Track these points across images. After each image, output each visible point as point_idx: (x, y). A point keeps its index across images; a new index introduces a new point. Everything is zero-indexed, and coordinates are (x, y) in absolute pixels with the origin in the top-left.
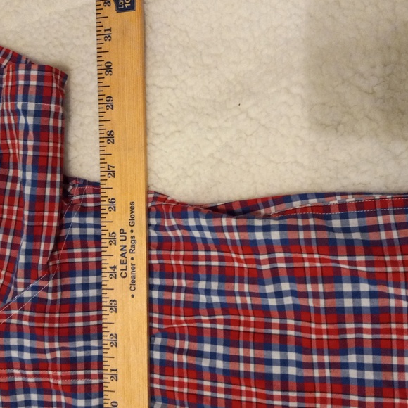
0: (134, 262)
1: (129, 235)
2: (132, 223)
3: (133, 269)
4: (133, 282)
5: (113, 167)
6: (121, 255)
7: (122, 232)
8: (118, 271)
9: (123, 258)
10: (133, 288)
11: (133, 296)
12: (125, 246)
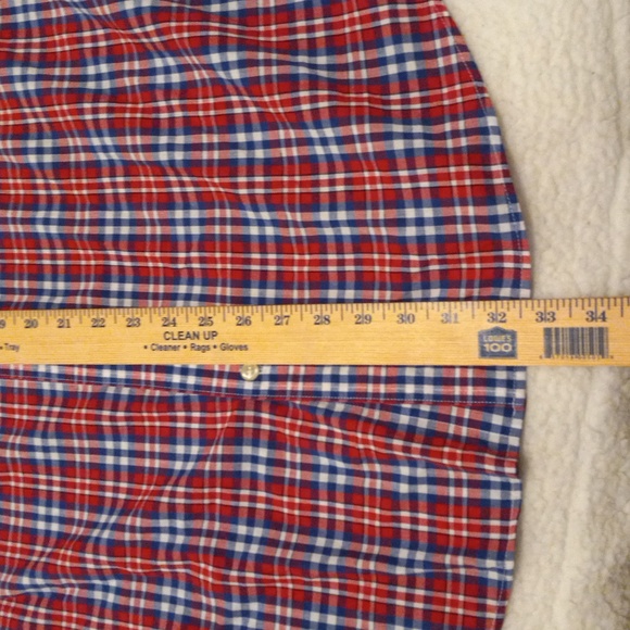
0: (181, 349)
1: (211, 343)
2: (225, 347)
3: (175, 348)
4: (160, 348)
5: (287, 323)
6: (188, 333)
7: (214, 334)
8: (170, 329)
9: (185, 334)
10: (154, 347)
11: (146, 347)
12: (198, 338)
